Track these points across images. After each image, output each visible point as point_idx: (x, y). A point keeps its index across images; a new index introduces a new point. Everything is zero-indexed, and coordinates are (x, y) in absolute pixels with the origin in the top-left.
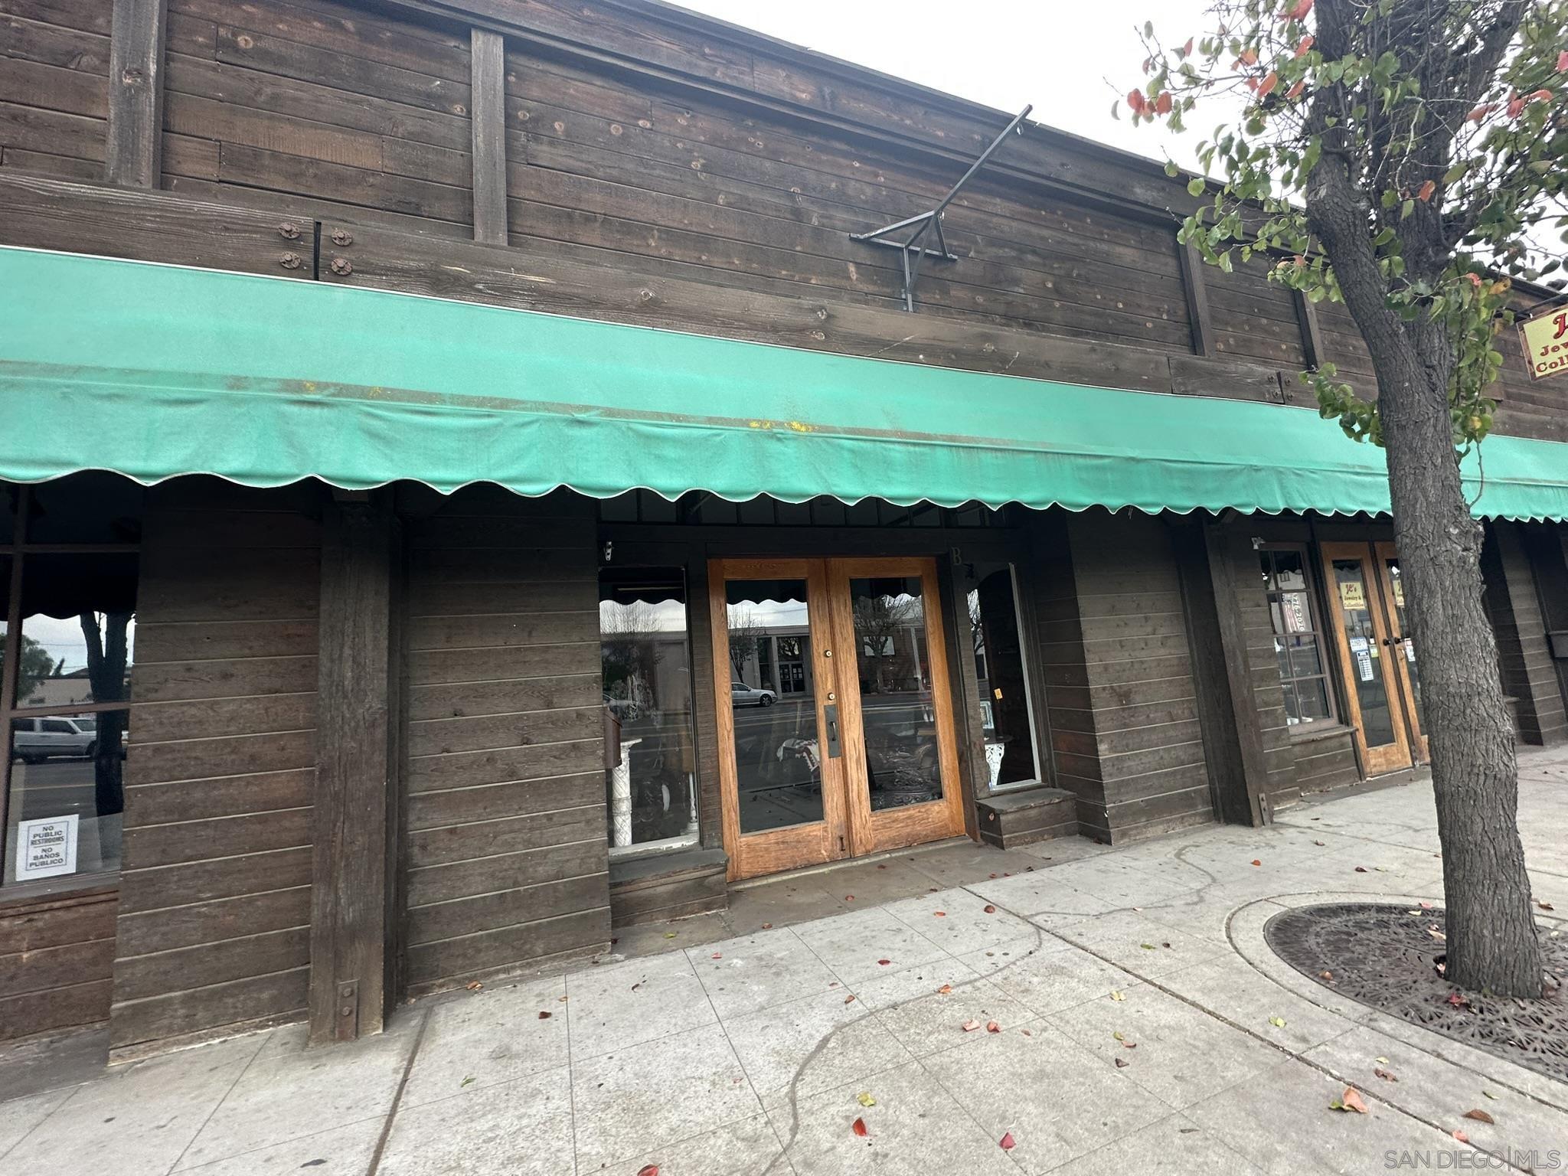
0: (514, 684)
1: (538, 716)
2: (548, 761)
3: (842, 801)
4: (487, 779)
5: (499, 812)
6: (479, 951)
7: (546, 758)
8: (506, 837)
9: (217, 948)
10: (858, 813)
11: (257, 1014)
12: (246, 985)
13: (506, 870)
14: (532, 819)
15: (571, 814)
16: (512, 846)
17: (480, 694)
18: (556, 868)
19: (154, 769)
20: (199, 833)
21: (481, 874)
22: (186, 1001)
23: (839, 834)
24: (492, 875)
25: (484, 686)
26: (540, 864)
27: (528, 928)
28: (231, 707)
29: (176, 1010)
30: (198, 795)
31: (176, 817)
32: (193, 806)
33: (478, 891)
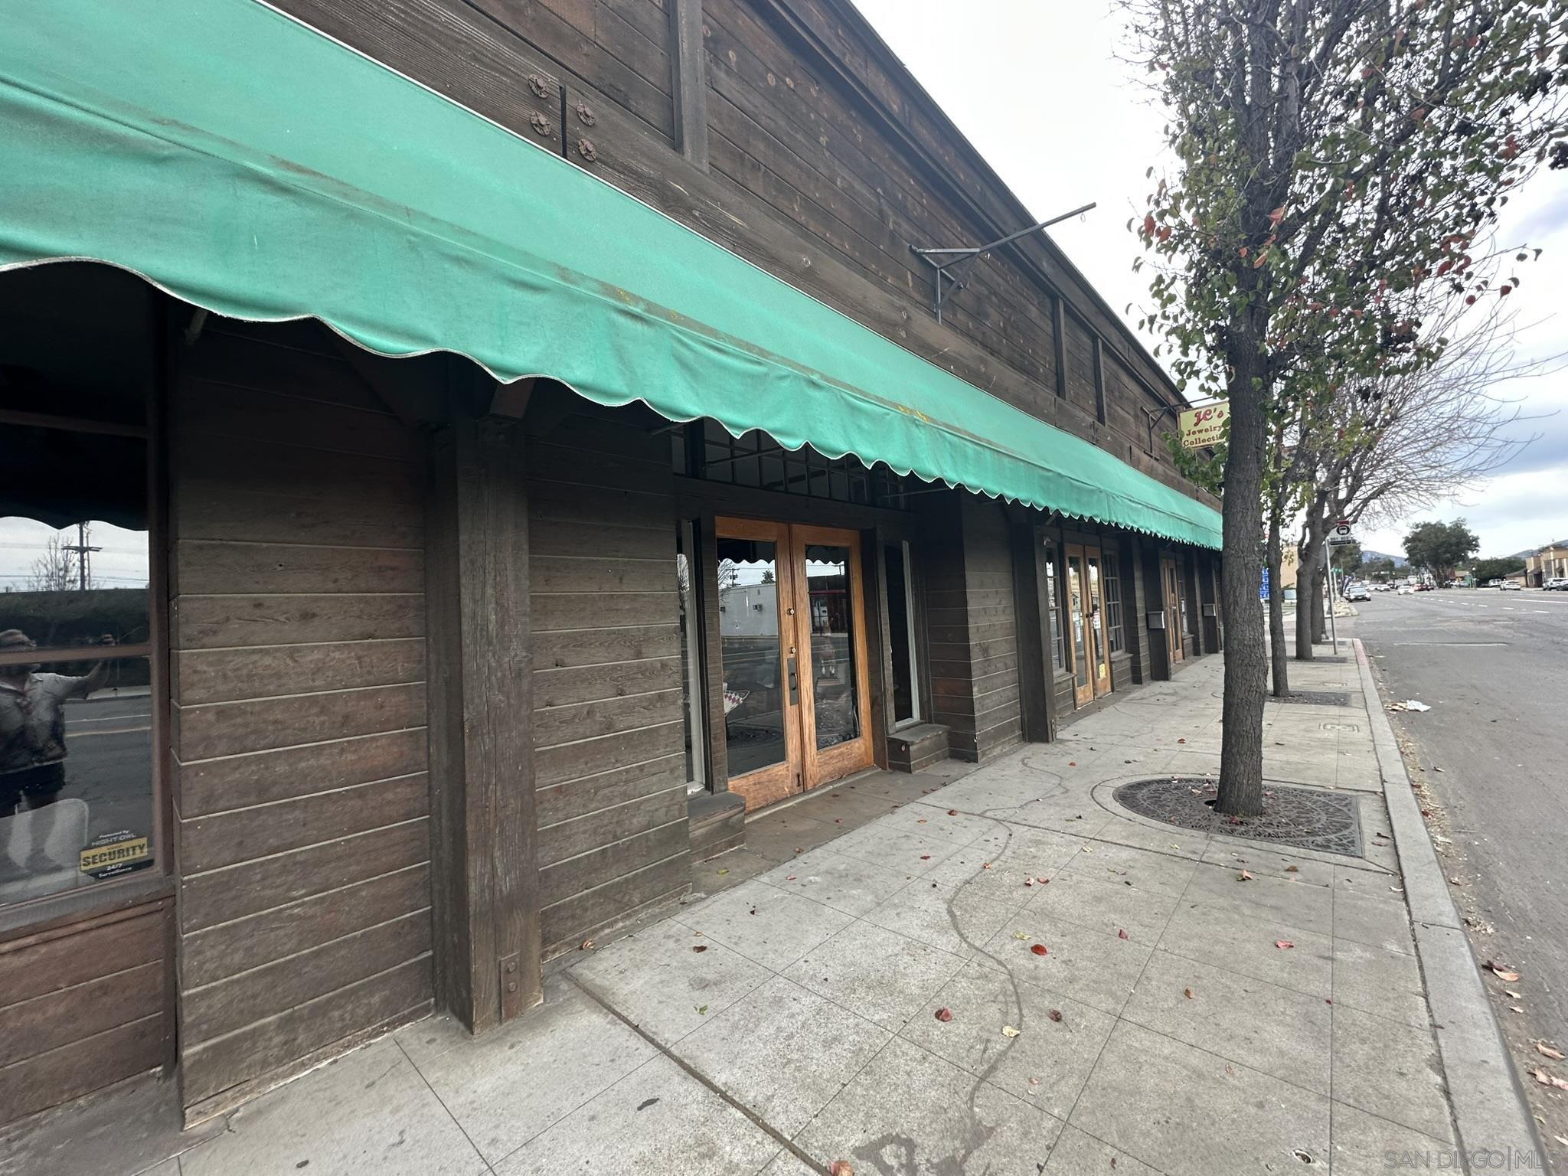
0: (609, 633)
1: (629, 666)
2: (639, 712)
3: (798, 743)
4: (588, 732)
5: (599, 766)
6: (586, 910)
7: (637, 709)
8: (606, 791)
9: (317, 954)
10: (809, 752)
11: (369, 1023)
12: (353, 991)
13: (606, 825)
14: (627, 771)
15: (659, 763)
16: (610, 800)
17: (579, 642)
18: (647, 818)
19: (220, 737)
20: (285, 817)
21: (584, 832)
22: (281, 1025)
23: (797, 771)
24: (595, 832)
25: (582, 634)
26: (634, 816)
27: (626, 879)
28: (316, 655)
29: (270, 1039)
30: (281, 768)
31: (253, 799)
32: (274, 783)
33: (583, 850)
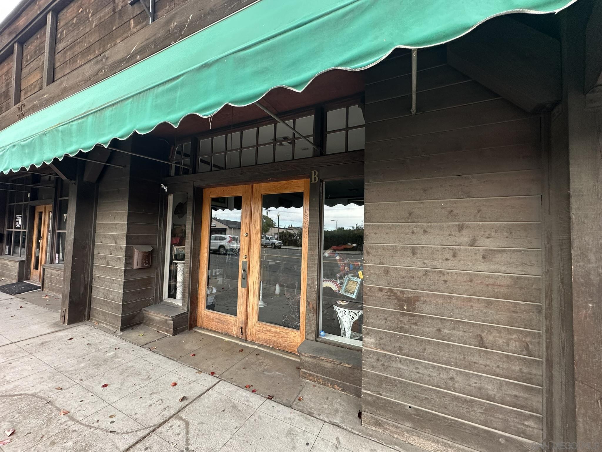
1: (114, 246)
3: (244, 310)
6: (99, 314)
7: (114, 260)
8: (106, 283)
10: (251, 319)
13: (105, 293)
15: (117, 281)
17: (105, 237)
21: (102, 292)
23: (241, 326)
26: (110, 294)
27: (107, 313)
33: (101, 297)
